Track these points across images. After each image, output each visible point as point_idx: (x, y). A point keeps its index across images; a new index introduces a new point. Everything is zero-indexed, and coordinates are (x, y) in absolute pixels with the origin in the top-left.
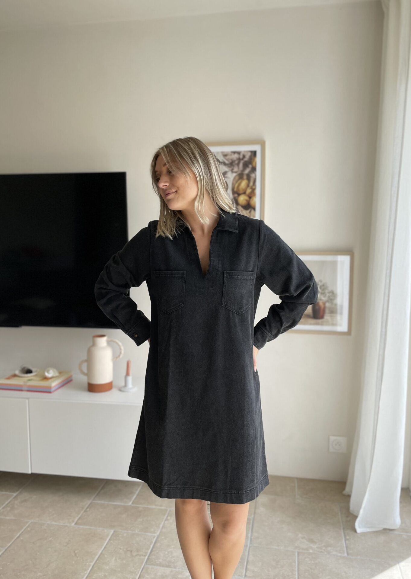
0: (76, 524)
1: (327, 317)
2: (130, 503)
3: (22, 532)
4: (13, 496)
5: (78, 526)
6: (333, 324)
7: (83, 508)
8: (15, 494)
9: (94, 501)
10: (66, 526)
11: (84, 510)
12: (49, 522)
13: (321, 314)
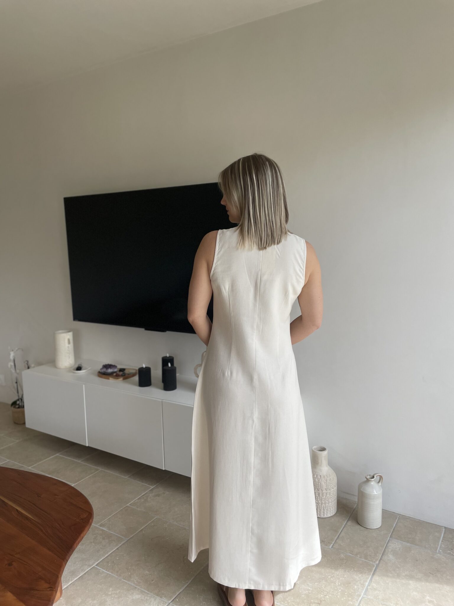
3: (146, 526)
4: (150, 489)
8: (152, 487)
12: (171, 521)
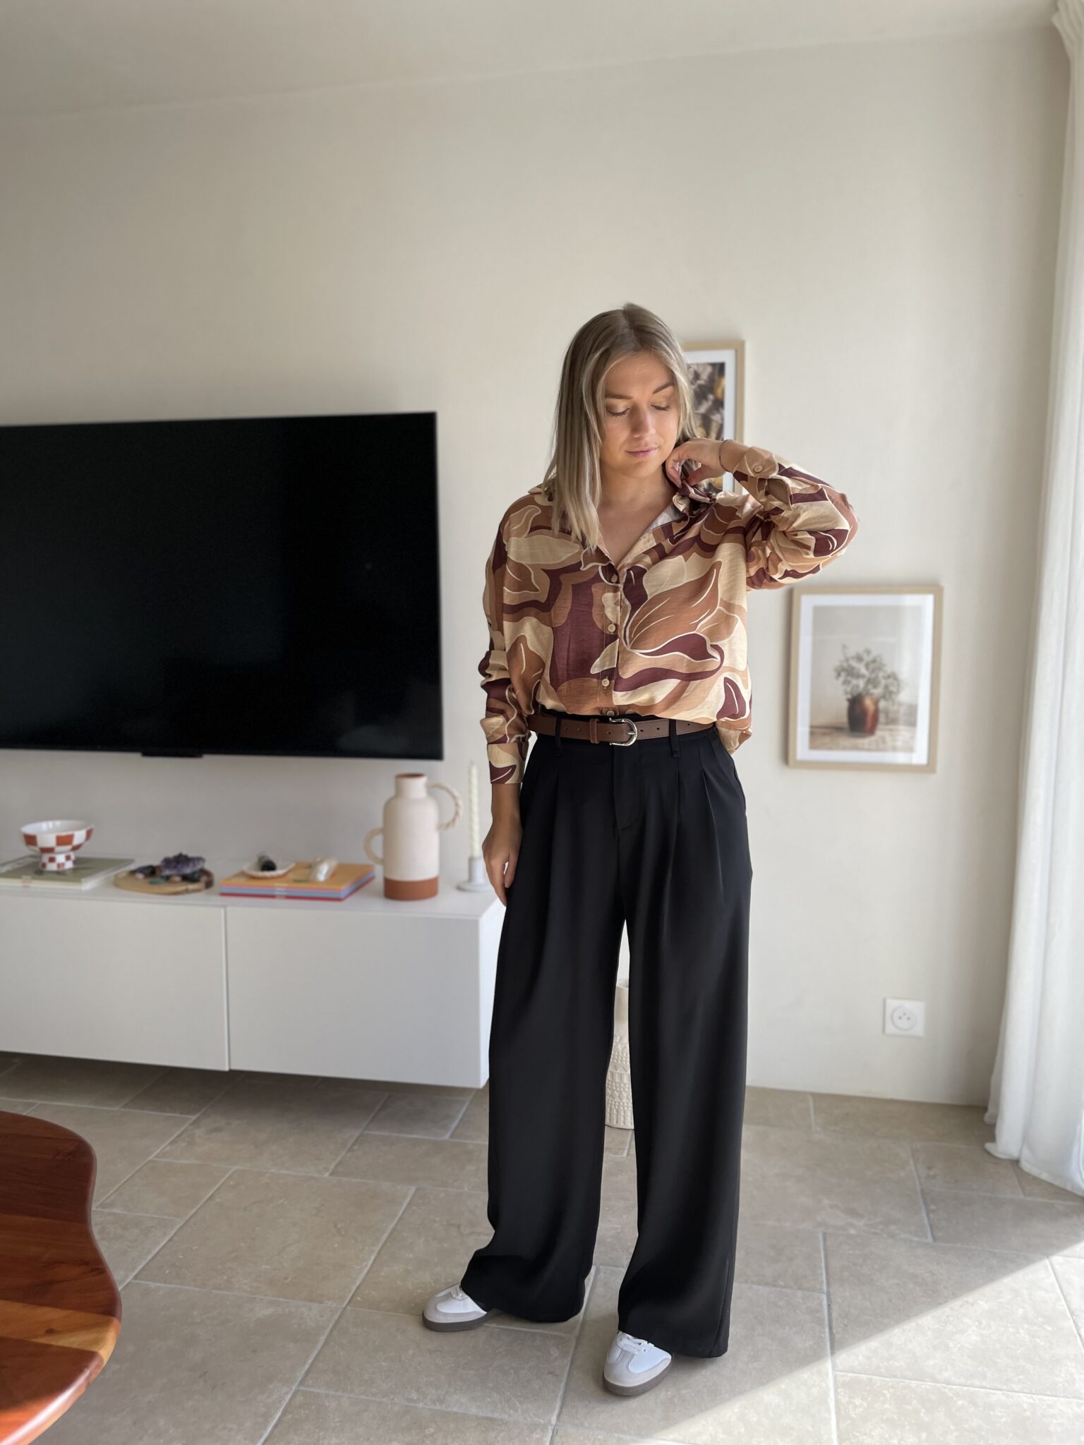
0: (331, 1174)
1: (882, 732)
2: (447, 1136)
3: (218, 1189)
4: (191, 1122)
5: (337, 1178)
6: (894, 749)
7: (344, 1144)
8: (193, 1118)
9: (366, 1132)
10: (312, 1178)
11: (348, 1146)
12: (274, 1170)
13: (869, 724)
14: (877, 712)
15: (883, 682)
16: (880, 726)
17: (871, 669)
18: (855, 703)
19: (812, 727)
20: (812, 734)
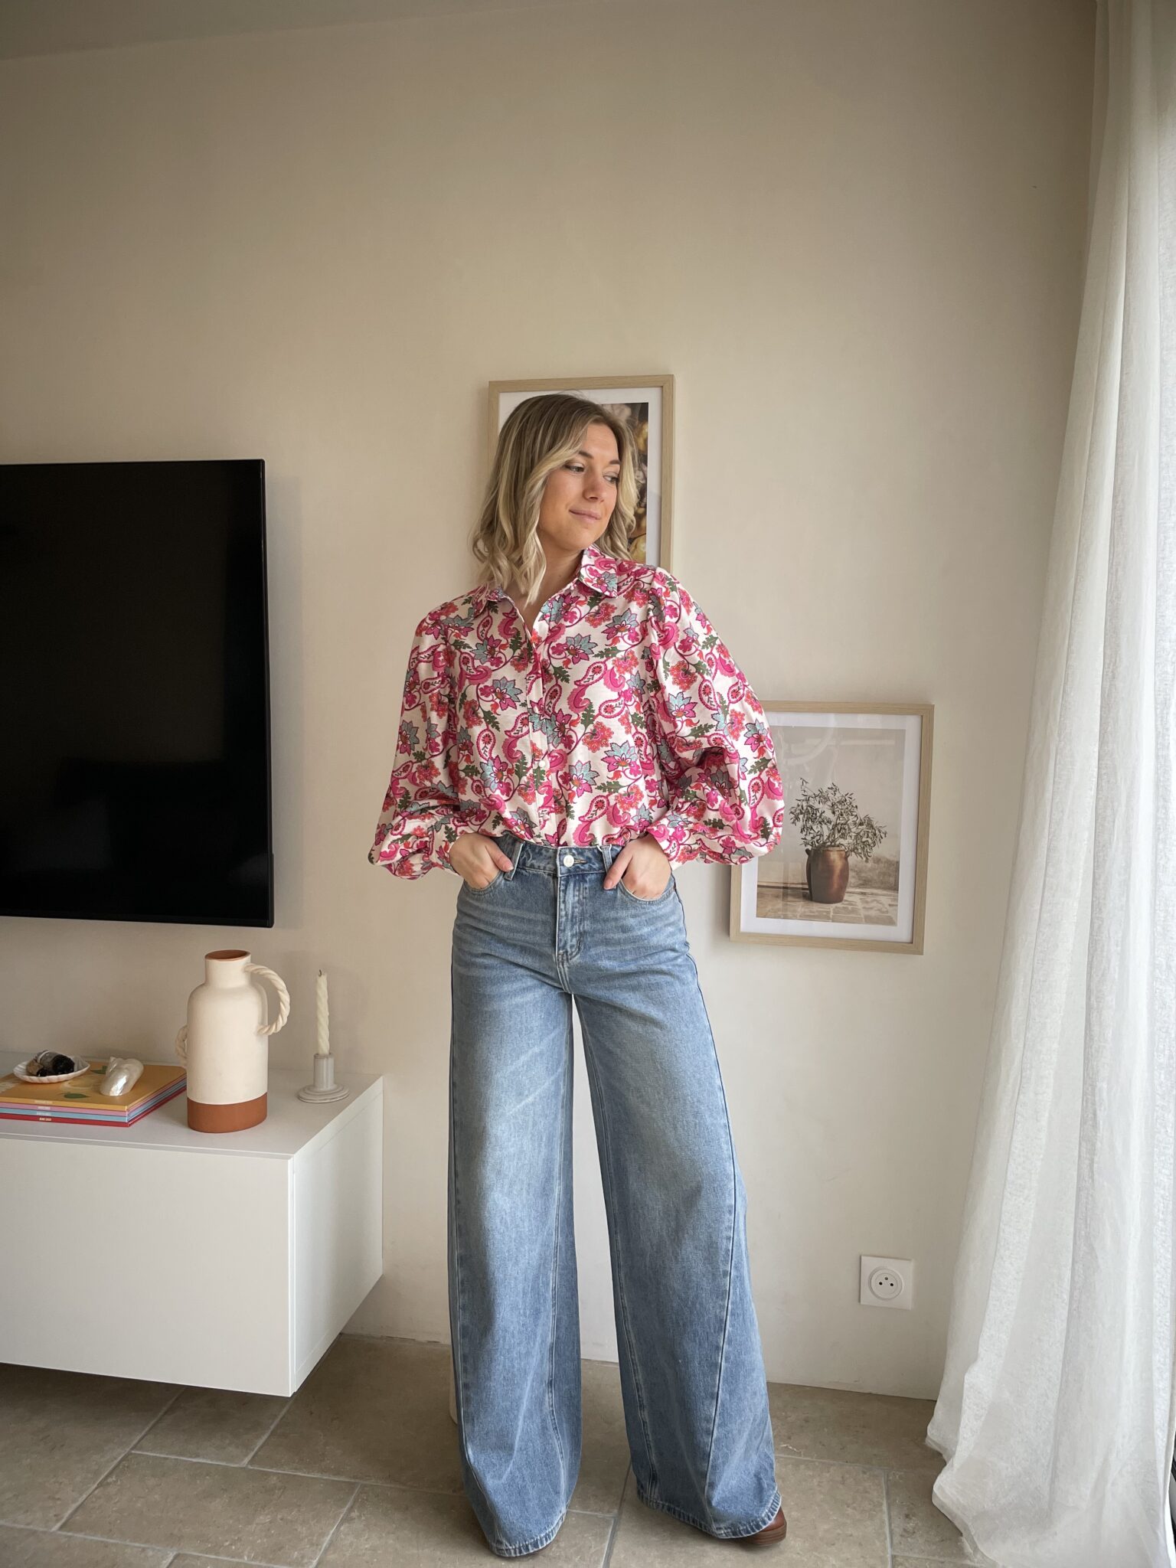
1: (852, 896)
2: (246, 1460)
5: (70, 1534)
6: (869, 920)
7: (97, 1473)
9: (133, 1452)
10: (34, 1533)
13: (836, 886)
14: (845, 868)
15: (852, 830)
16: (848, 890)
17: (837, 813)
18: (817, 856)
19: (759, 886)
20: (760, 895)
